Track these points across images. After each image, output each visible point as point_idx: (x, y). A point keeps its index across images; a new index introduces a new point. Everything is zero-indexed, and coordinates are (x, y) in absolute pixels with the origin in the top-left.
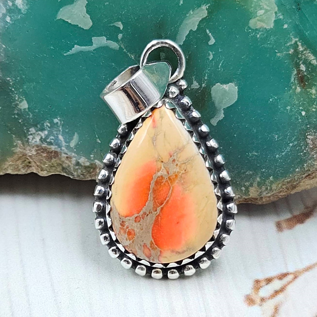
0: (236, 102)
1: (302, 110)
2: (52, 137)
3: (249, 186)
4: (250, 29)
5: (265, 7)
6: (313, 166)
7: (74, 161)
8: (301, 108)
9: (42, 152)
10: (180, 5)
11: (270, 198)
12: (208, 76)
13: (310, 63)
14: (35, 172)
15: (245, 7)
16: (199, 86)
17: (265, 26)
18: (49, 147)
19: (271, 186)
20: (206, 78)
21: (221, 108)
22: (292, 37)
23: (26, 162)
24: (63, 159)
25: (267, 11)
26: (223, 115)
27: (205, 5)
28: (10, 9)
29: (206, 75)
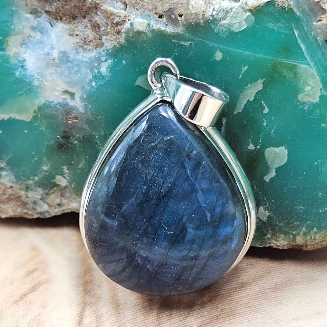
0: (286, 163)
3: (296, 235)
4: (298, 102)
5: (312, 84)
10: (240, 78)
11: (314, 245)
12: (262, 139)
15: (295, 83)
16: (254, 148)
17: (311, 100)
19: (314, 236)
20: (260, 141)
21: (273, 166)
25: (313, 87)
26: (275, 173)
27: (260, 79)
28: (96, 75)
29: (261, 139)
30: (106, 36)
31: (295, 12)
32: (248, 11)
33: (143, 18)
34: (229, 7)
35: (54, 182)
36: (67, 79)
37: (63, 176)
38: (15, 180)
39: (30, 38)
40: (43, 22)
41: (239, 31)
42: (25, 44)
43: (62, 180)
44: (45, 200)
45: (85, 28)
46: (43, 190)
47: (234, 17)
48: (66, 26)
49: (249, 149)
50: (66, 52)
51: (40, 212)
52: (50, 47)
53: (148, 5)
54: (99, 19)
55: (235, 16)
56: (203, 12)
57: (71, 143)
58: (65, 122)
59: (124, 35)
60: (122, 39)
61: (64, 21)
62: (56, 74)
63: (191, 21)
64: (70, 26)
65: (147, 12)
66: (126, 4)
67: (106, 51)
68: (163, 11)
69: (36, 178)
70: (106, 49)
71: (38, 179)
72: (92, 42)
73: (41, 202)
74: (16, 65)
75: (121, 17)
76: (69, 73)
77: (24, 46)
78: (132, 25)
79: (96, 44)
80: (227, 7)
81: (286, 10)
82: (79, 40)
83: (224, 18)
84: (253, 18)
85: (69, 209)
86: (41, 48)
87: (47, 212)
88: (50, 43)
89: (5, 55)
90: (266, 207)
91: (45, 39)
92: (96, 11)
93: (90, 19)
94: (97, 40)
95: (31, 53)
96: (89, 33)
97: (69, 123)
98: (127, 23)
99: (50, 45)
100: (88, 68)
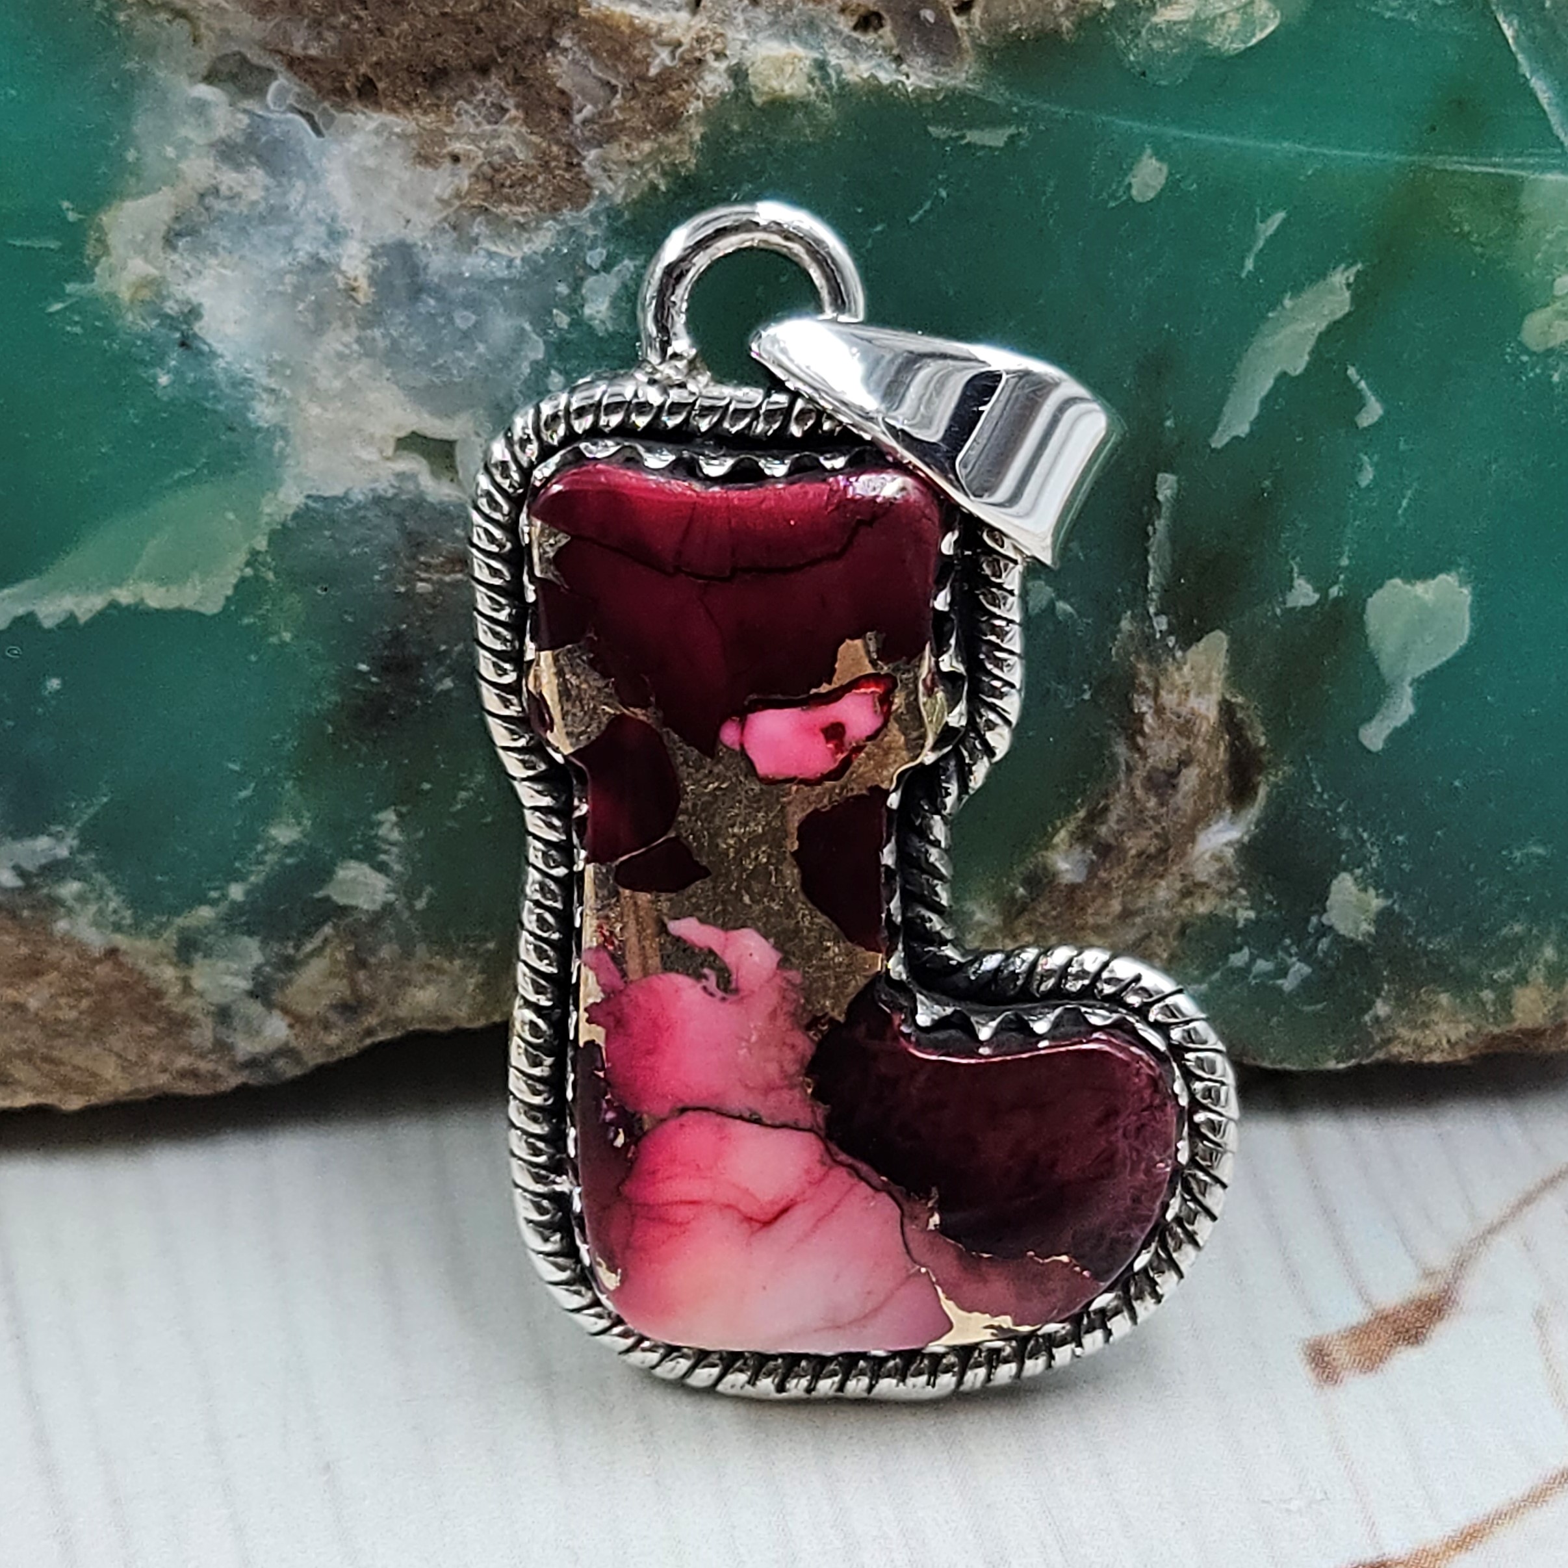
0: (1462, 648)
3: (1509, 983)
4: (1522, 354)
10: (1243, 275)
12: (1350, 551)
15: (1508, 264)
16: (1317, 596)
20: (1345, 562)
21: (1401, 678)
26: (1409, 702)
27: (1343, 266)
28: (563, 340)
29: (1346, 548)
30: (600, 146)
33: (785, 39)
35: (327, 899)
36: (424, 377)
37: (372, 867)
38: (128, 913)
39: (210, 200)
40: (276, 115)
41: (1242, 47)
42: (188, 234)
43: (366, 884)
44: (277, 997)
45: (489, 122)
46: (264, 942)
48: (403, 123)
49: (1289, 605)
50: (408, 246)
51: (247, 1058)
52: (322, 231)
54: (565, 67)
57: (427, 691)
58: (402, 589)
59: (697, 132)
61: (386, 96)
62: (365, 360)
63: (1015, 27)
64: (416, 119)
67: (609, 217)
69: (236, 892)
70: (609, 208)
71: (248, 893)
72: (530, 180)
73: (255, 1008)
74: (149, 340)
75: (680, 44)
76: (429, 346)
77: (181, 244)
78: (738, 74)
79: (550, 189)
82: (465, 185)
85: (398, 1021)
86: (277, 240)
87: (285, 1051)
88: (321, 214)
89: (95, 300)
90: (1365, 870)
91: (294, 198)
92: (550, 31)
93: (516, 71)
94: (557, 172)
95: (227, 272)
96: (511, 141)
97: (421, 595)
98: (713, 71)
99: (320, 221)
100: (522, 308)
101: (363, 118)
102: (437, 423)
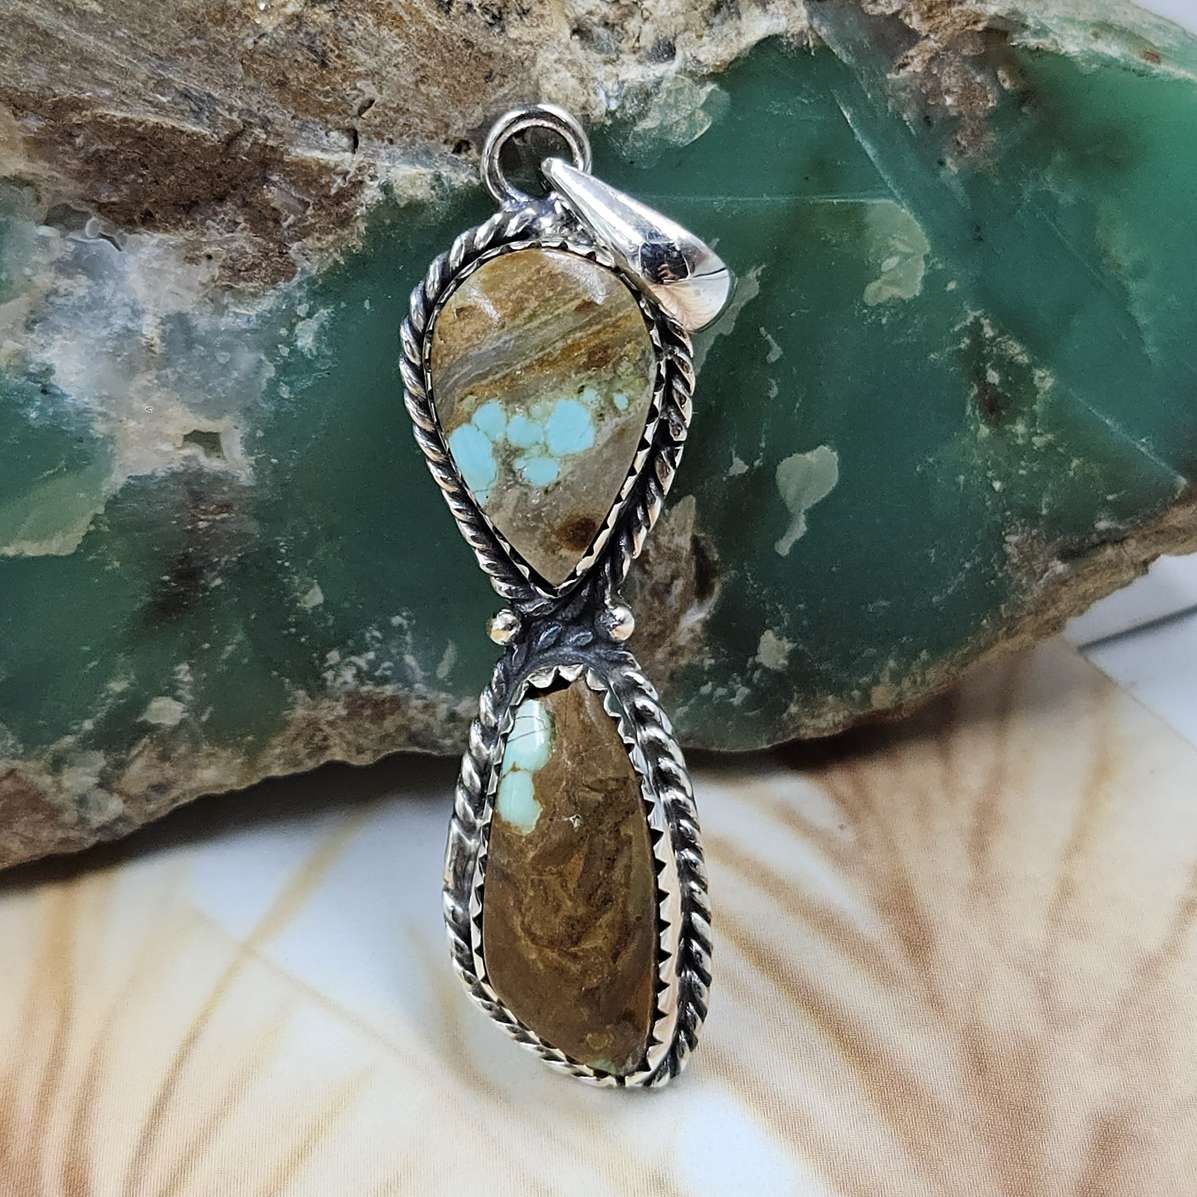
0: (834, 489)
1: (993, 479)
2: (387, 664)
3: (869, 685)
4: (864, 309)
5: (901, 247)
6: (1020, 607)
7: (442, 711)
8: (990, 474)
9: (362, 706)
11: (918, 701)
12: (766, 437)
13: (1012, 363)
14: (339, 758)
15: (855, 256)
16: (747, 467)
17: (900, 294)
18: (378, 690)
19: (923, 675)
20: (763, 445)
21: (798, 511)
22: (967, 307)
23: (316, 739)
24: (412, 713)
25: (905, 257)
26: (803, 525)
27: (755, 266)
29: (764, 436)
30: (300, 240)
31: (837, 57)
32: (710, 80)
33: (412, 163)
34: (647, 79)
35: (145, 723)
36: (202, 396)
37: (173, 697)
38: (21, 746)
39: (51, 299)
40: (91, 241)
41: (690, 141)
42: (40, 321)
43: (169, 709)
44: (115, 785)
45: (228, 232)
46: (107, 753)
47: (669, 105)
48: (175, 238)
49: (731, 475)
50: (183, 315)
51: (100, 825)
52: (129, 311)
53: (422, 122)
54: (275, 193)
55: (671, 101)
56: (584, 108)
57: (205, 589)
58: (189, 527)
59: (362, 226)
60: (355, 236)
61: (160, 221)
62: (166, 389)
64: (182, 235)
65: (421, 142)
66: (352, 132)
67: (308, 284)
68: (468, 130)
69: (88, 725)
70: (308, 278)
71: (94, 724)
72: (257, 266)
73: (101, 794)
74: (21, 390)
75: (348, 173)
76: (203, 376)
77: (36, 327)
78: (386, 188)
79: (270, 270)
80: (642, 80)
81: (813, 54)
82: (217, 272)
83: (642, 115)
84: (725, 94)
85: (191, 792)
86: (100, 319)
87: (121, 819)
88: (127, 300)
90: (781, 627)
91: (107, 292)
92: (264, 172)
93: (244, 200)
94: (274, 259)
95: (68, 342)
96: (242, 242)
97: (200, 530)
98: (370, 187)
99: (125, 305)
100: (259, 346)
101: (147, 237)
102: (211, 423)
